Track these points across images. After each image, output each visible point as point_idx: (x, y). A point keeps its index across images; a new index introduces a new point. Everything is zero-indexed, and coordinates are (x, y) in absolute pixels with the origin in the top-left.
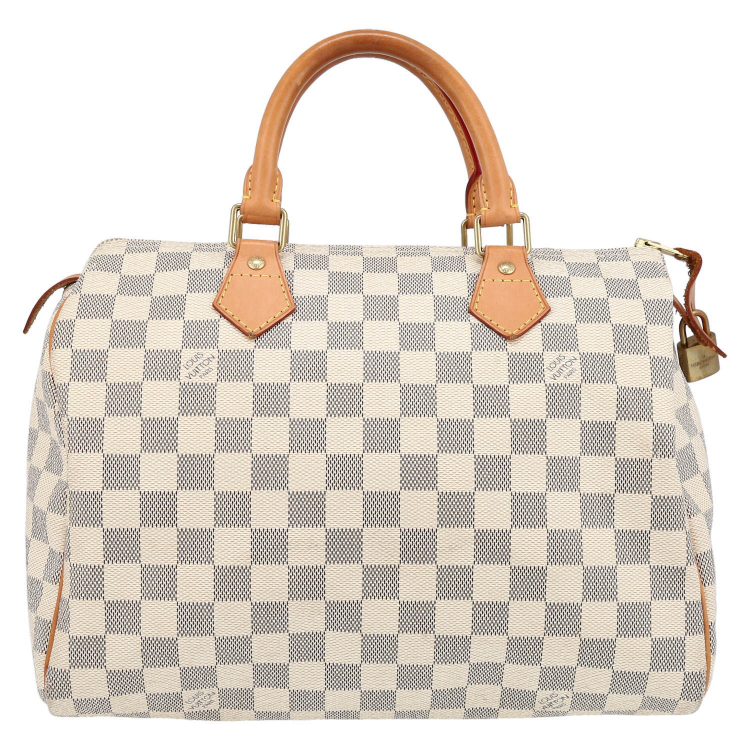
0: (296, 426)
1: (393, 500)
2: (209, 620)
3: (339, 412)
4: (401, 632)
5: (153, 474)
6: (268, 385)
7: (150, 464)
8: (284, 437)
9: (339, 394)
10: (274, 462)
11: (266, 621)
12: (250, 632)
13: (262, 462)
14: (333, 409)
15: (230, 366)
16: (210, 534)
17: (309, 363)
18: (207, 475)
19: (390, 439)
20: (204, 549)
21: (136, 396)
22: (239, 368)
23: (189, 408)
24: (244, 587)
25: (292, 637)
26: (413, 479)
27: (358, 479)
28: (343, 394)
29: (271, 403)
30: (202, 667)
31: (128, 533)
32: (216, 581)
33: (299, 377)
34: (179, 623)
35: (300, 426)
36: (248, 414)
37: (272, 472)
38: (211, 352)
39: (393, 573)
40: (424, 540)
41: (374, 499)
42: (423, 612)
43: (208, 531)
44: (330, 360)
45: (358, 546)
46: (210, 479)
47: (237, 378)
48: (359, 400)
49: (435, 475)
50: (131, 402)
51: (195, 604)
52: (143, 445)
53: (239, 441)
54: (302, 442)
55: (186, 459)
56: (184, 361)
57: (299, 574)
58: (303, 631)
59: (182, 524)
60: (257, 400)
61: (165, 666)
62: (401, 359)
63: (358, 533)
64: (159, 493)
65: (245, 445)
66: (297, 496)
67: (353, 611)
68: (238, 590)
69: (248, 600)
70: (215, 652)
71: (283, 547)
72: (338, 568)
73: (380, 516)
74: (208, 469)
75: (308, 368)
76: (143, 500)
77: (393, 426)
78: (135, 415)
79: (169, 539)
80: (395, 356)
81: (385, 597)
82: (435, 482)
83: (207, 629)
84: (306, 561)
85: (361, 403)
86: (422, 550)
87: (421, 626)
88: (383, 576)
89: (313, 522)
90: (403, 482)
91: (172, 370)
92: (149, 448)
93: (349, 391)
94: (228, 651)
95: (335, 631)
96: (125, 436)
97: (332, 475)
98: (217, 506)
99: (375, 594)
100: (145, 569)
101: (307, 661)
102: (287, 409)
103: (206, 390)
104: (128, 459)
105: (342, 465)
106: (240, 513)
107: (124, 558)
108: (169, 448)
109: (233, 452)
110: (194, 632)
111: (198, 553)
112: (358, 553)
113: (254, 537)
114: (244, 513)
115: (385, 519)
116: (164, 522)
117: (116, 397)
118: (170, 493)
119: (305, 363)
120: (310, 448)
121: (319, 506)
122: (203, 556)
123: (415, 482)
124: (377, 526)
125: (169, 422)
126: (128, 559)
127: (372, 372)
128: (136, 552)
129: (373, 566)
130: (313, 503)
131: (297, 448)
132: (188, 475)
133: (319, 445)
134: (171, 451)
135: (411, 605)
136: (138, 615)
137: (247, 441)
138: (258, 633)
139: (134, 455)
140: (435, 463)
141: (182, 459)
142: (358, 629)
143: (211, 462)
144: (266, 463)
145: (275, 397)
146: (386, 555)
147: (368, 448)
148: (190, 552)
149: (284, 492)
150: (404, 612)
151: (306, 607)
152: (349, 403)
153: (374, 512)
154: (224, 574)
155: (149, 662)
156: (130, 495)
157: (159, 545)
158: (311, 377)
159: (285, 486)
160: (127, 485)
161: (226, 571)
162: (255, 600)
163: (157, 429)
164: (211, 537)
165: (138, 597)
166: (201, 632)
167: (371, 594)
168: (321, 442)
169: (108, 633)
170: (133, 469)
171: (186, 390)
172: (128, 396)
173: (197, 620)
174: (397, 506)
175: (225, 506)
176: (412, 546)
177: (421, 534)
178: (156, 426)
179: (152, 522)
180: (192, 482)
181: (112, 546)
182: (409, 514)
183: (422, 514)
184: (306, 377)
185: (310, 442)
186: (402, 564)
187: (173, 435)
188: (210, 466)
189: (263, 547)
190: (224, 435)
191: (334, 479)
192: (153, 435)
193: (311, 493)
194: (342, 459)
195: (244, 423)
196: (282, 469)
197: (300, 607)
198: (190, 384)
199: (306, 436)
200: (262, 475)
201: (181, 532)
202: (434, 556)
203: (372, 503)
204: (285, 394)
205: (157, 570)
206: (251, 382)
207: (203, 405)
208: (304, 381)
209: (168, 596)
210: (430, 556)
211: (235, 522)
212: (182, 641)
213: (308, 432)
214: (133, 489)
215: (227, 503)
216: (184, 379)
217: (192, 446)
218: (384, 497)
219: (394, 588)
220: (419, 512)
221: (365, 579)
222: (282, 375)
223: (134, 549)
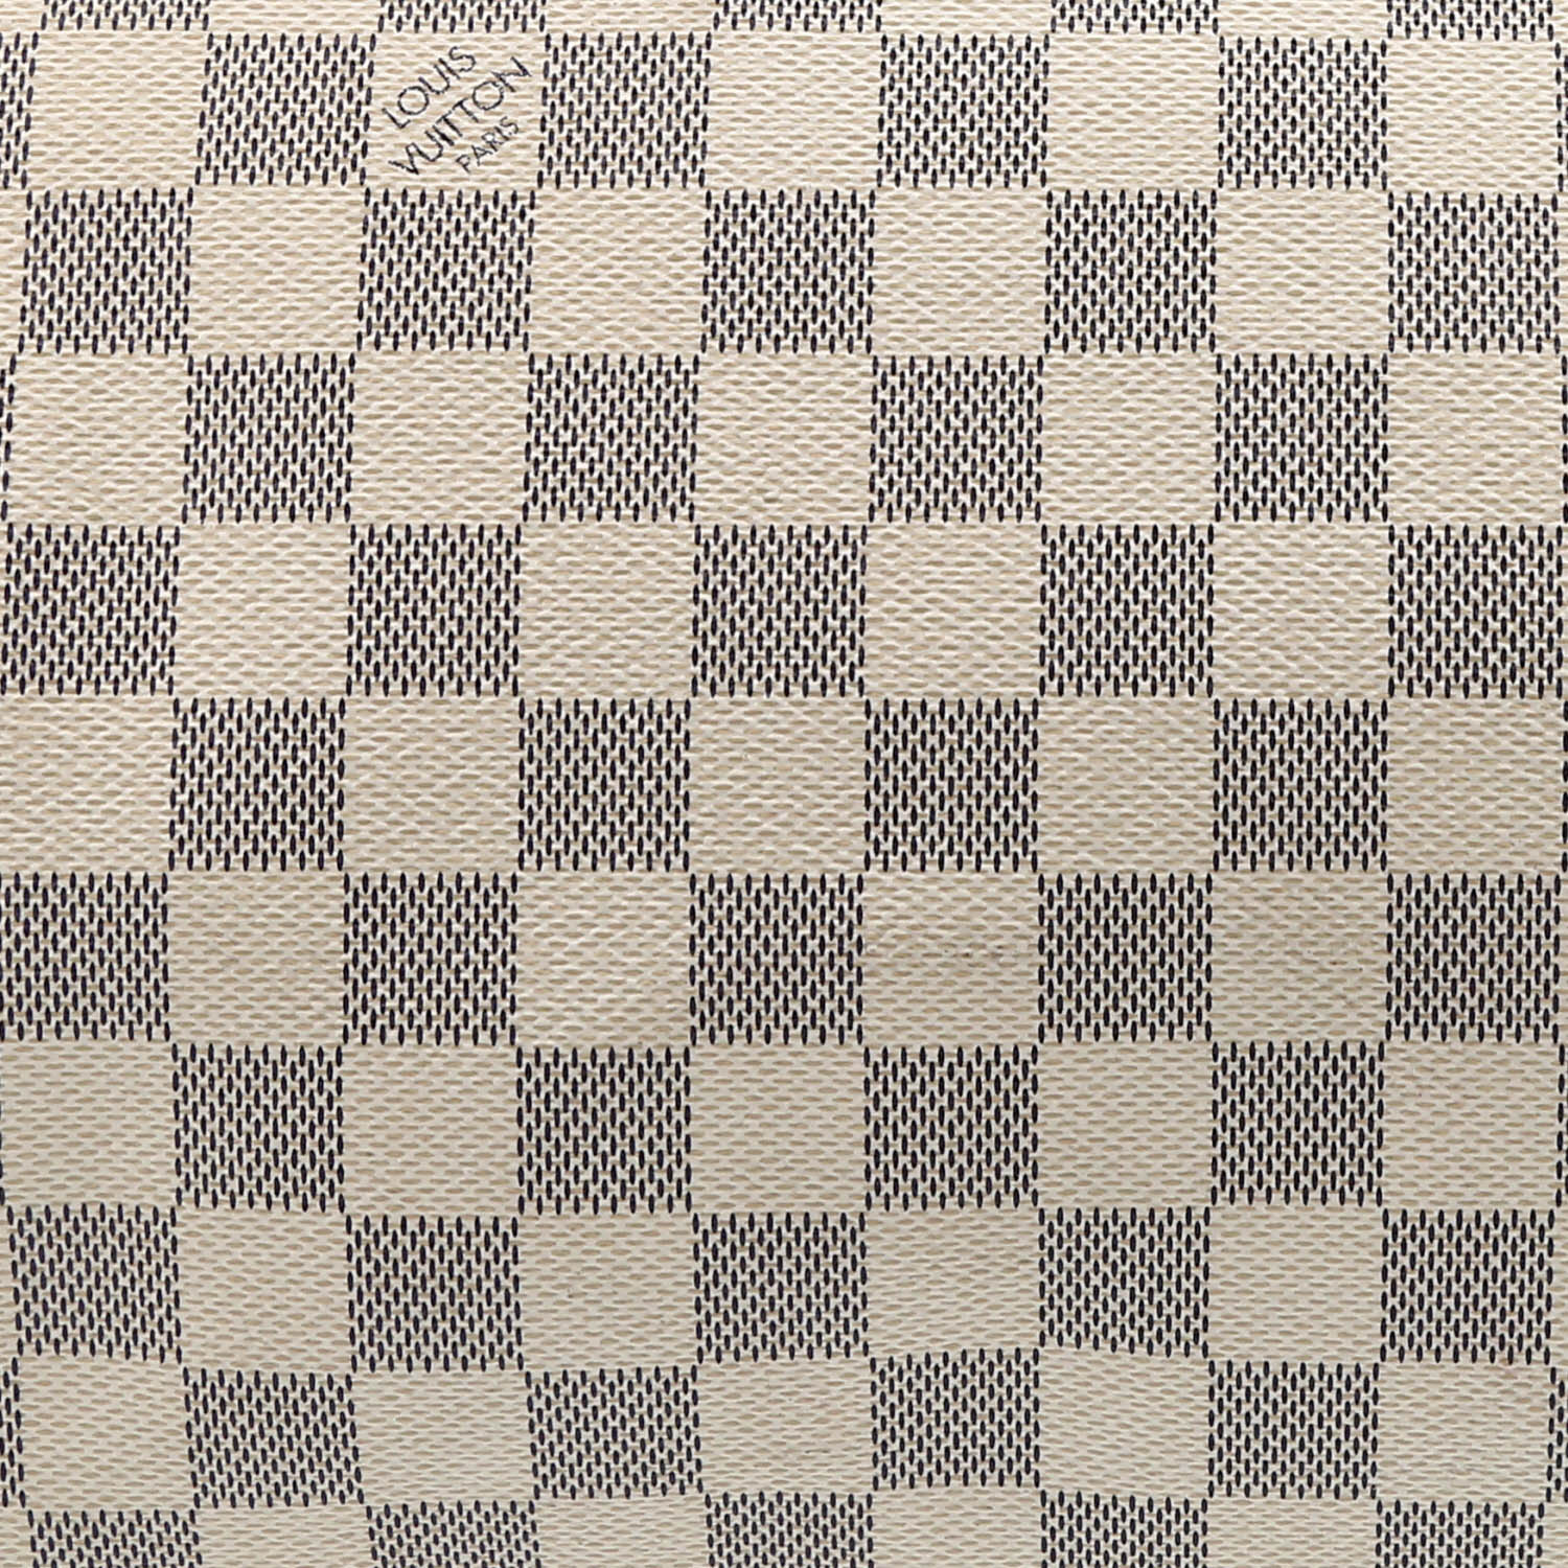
0: (903, 396)
1: (1356, 740)
2: (499, 1298)
3: (1102, 329)
4: (1391, 1353)
5: (236, 617)
6: (771, 200)
7: (223, 573)
8: (850, 446)
9: (1104, 242)
10: (799, 564)
11: (763, 1303)
12: (690, 1354)
13: (743, 566)
14: (1075, 313)
15: (598, 110)
16: (497, 899)
17: (965, 96)
18: (487, 625)
19: (1339, 453)
20: (467, 974)
21: (162, 256)
22: (641, 123)
23: (406, 312)
24: (662, 1145)
25: (885, 1374)
26: (1448, 642)
27: (1191, 641)
28: (1122, 243)
29: (789, 285)
30: (469, 1506)
31: (109, 898)
32: (529, 1118)
33: (916, 164)
34: (359, 1310)
35: (920, 396)
36: (680, 337)
37: (787, 609)
38: (512, 47)
39: (1353, 1081)
40: (1501, 929)
41: (1264, 739)
42: (1496, 1262)
43: (486, 885)
44: (1062, 81)
45: (1190, 957)
46: (498, 640)
47: (631, 167)
48: (1195, 272)
49: (1550, 625)
50: (143, 287)
51: (431, 1223)
52: (195, 484)
53: (638, 467)
54: (928, 468)
55: (389, 550)
56: (384, 89)
57: (914, 1087)
58: (938, 1348)
59: (366, 855)
60: (723, 272)
61: (297, 1499)
62: (1394, 77)
63: (1190, 898)
64: (260, 709)
65: (666, 482)
66: (905, 725)
67: (1170, 1258)
68: (633, 1160)
69: (680, 1205)
70: (529, 1439)
71: (841, 961)
72: (1098, 1060)
73: (1291, 816)
74: (489, 595)
75: (962, 123)
76: (185, 739)
77: (1357, 393)
78: (158, 345)
79: (303, 924)
80: (1367, 61)
81: (1315, 1195)
82: (1550, 658)
83: (490, 1337)
84: (948, 1027)
85: (1204, 285)
86: (1491, 974)
87: (1484, 1328)
88: (1306, 1093)
89: (978, 846)
90: (1401, 657)
91: (329, 133)
92: (222, 497)
93: (1149, 229)
94: (587, 1436)
95: (1087, 1345)
96: (112, 445)
97: (1070, 625)
98: (530, 769)
99: (1270, 1180)
100: (192, 1068)
101: (956, 1483)
102: (861, 316)
103: (486, 225)
104: (122, 550)
105: (1117, 578)
106: (640, 801)
107: (95, 1016)
108: (312, 498)
109: (609, 515)
110: (428, 1351)
111: (439, 990)
112: (1189, 988)
113: (703, 915)
114: (660, 800)
115: (1319, 831)
116: (283, 846)
117: (72, 258)
118: (314, 707)
119: (946, 96)
120: (965, 498)
121: (1007, 770)
122: (467, 1006)
123: (1458, 657)
124: (1281, 863)
125: (316, 378)
126: (113, 1018)
127: (1257, 138)
128: (146, 987)
129: (1262, 1050)
130: (979, 755)
131: (908, 498)
132: (396, 625)
133: (1010, 483)
134: (320, 514)
135: (1441, 1232)
136: (167, 1272)
137: (674, 467)
138: (728, 1357)
139: (150, 531)
140: (1551, 566)
141: (371, 551)
142: (1195, 1338)
143: (507, 565)
144: (762, 565)
145: (807, 256)
146: (1323, 997)
147: (1235, 498)
148: (402, 988)
149: (844, 704)
150: (1405, 1261)
151: (949, 1238)
152: (1148, 285)
153: (1263, 800)
154: (565, 1088)
155: (221, 1479)
156: (130, 718)
157: (259, 952)
158: (972, 165)
159: (850, 680)
160: (116, 670)
161: (574, 1073)
162: (710, 1208)
163: (260, 409)
164: (504, 914)
165: (163, 1190)
166: (462, 1351)
167: (1250, 1180)
168: (1021, 468)
169: (29, 1349)
170: (148, 597)
171: (393, 224)
172: (126, 256)
173: (443, 1298)
174: (1374, 770)
175: (566, 770)
176: (1445, 959)
177: (1484, 899)
178: (253, 394)
179: (227, 844)
180: (414, 655)
181: (37, 958)
182: (1429, 807)
183: (1491, 807)
184: (952, 164)
185: (965, 467)
186: (1397, 1040)
187: (331, 438)
188: (500, 581)
189: (749, 961)
190: (566, 437)
191: (1080, 642)
192: (242, 439)
193: (970, 708)
194: (1118, 551)
195: (659, 380)
196: (834, 596)
197: (920, 1237)
198: (414, 197)
199: (947, 439)
200: (742, 624)
201: (361, 893)
202: (1546, 1005)
203: (1253, 755)
204: (853, 242)
205: (247, 1070)
206: (693, 186)
207: (471, 296)
208: (943, 181)
209: (304, 1188)
210: (1528, 1004)
211: (614, 845)
212: (370, 1390)
213: (956, 423)
214: (144, 688)
215: (577, 755)
216: (382, 174)
217: (416, 489)
218: (1311, 727)
219: (1362, 1152)
220: (1475, 799)
221: (1223, 1108)
222: (840, 155)
223: (139, 973)
